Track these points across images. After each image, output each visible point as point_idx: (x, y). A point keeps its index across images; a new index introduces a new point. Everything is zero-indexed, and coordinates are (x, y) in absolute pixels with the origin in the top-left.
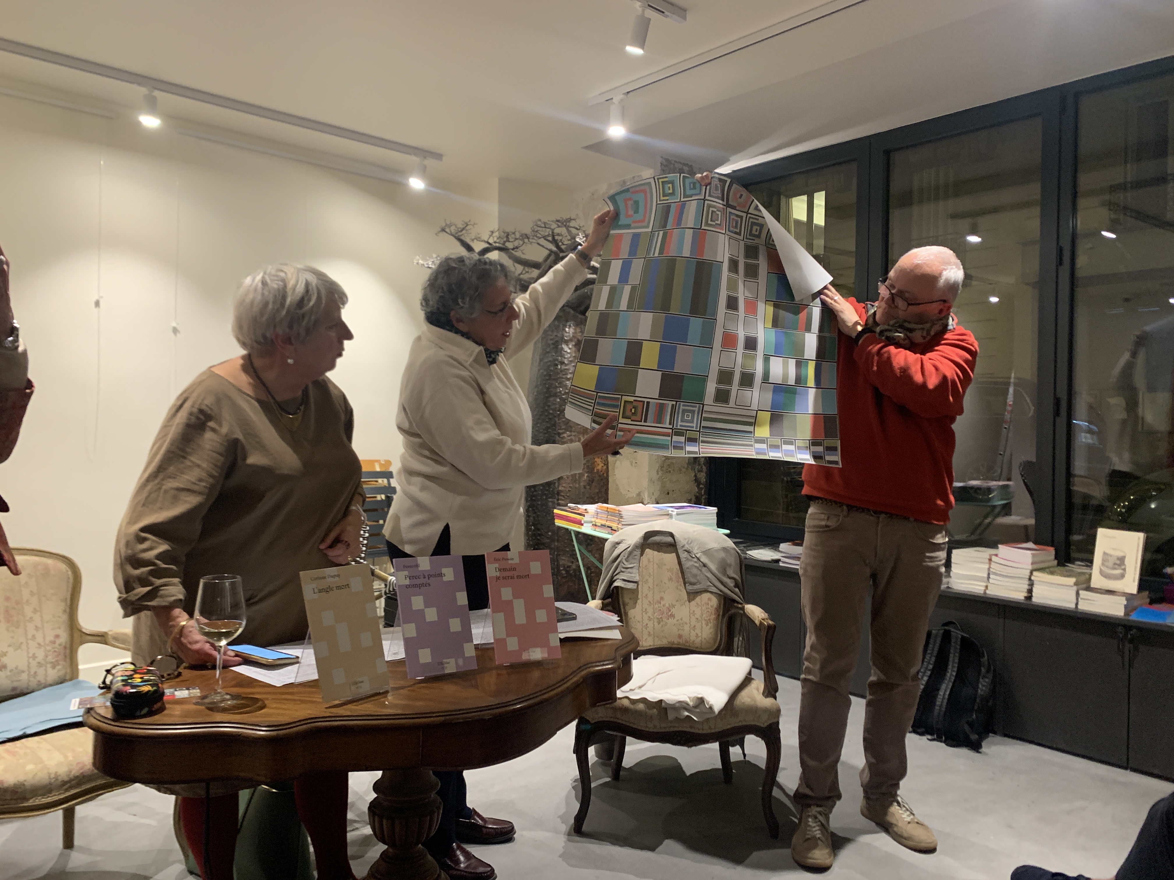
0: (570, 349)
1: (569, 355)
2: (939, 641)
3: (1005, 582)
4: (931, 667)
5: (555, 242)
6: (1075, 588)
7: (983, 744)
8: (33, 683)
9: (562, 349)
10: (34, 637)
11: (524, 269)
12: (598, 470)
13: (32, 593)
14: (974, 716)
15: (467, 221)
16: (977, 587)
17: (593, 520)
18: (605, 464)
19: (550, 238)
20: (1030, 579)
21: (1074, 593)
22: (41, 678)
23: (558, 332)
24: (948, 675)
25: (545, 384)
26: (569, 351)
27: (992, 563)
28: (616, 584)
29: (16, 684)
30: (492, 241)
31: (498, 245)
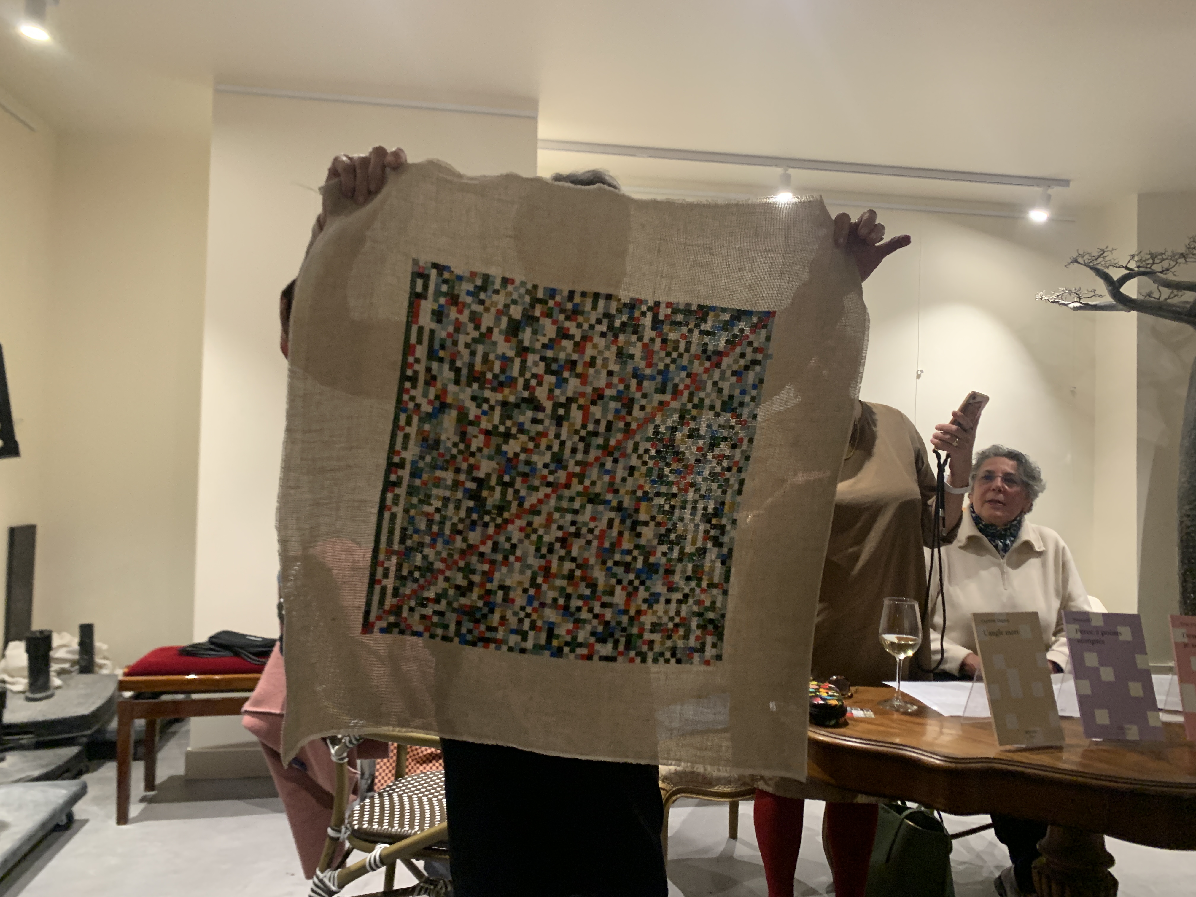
15: (1104, 247)
30: (1133, 265)
31: (1142, 269)
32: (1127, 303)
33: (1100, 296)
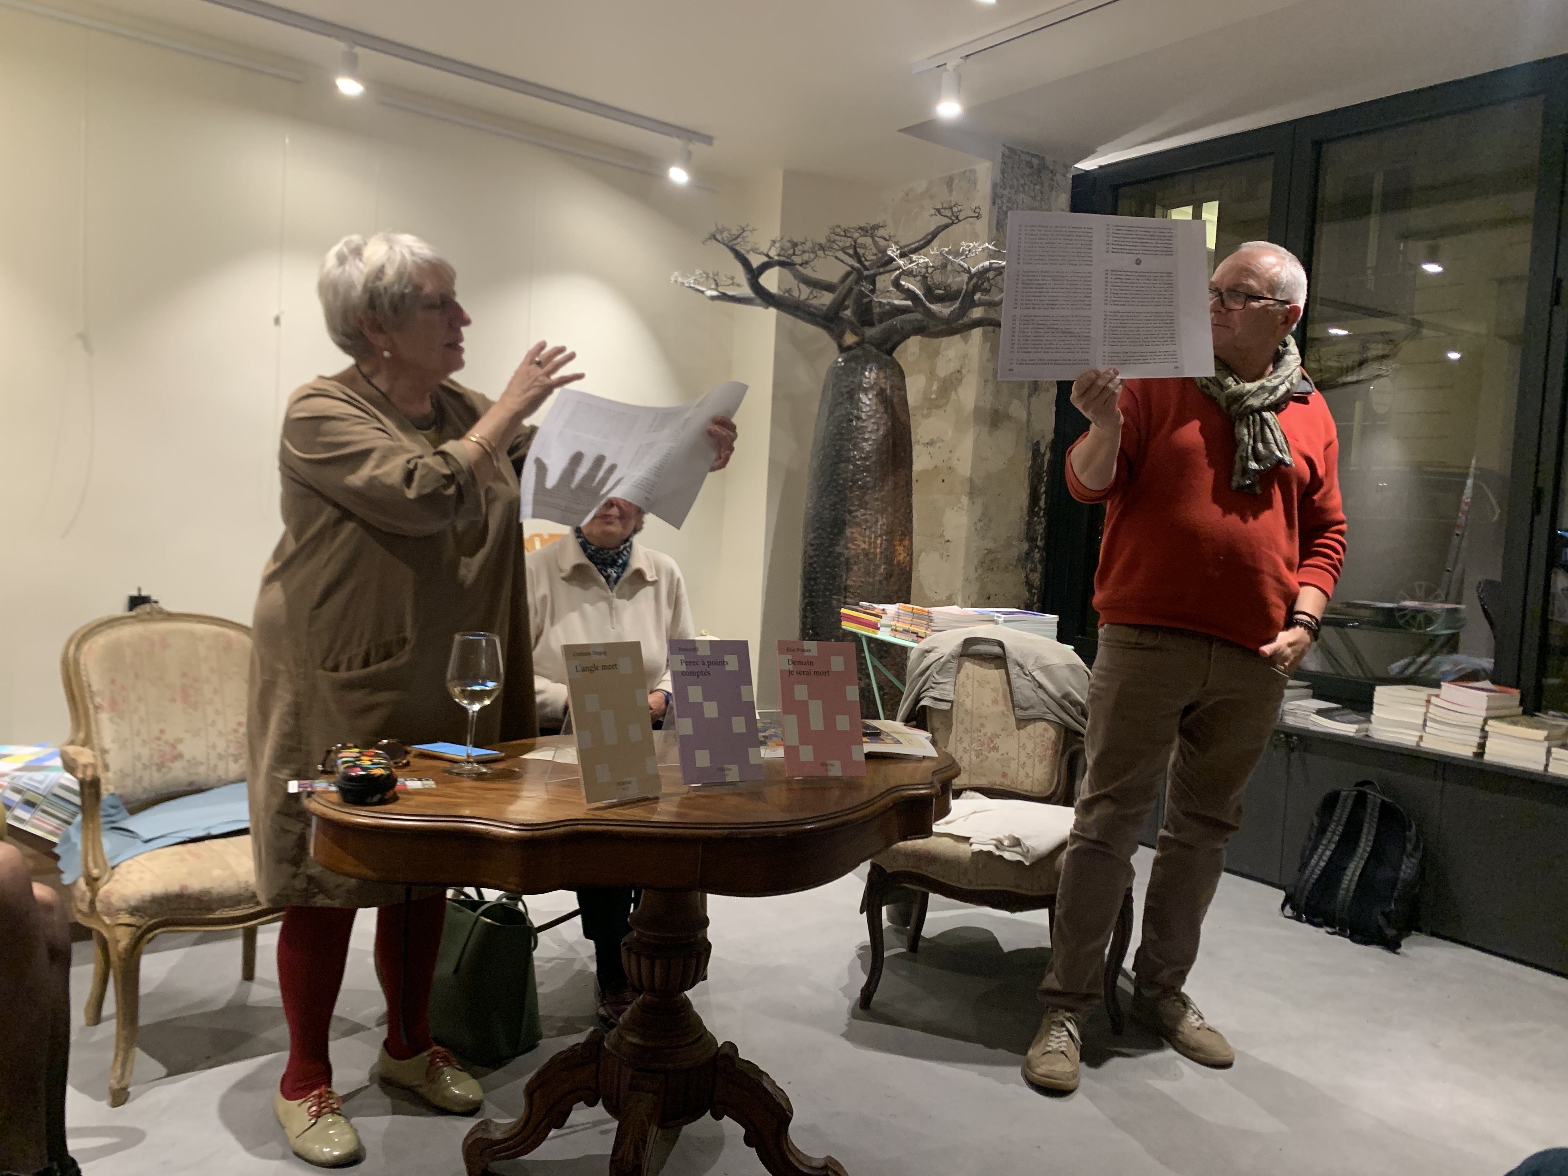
0: (869, 399)
1: (868, 409)
2: (1350, 803)
3: (1448, 732)
4: (1337, 838)
5: (857, 256)
6: (1546, 744)
7: (1403, 943)
8: (213, 778)
9: (859, 399)
10: (213, 723)
11: (812, 292)
12: (899, 561)
13: (212, 670)
14: (1393, 907)
15: (743, 225)
16: (1408, 738)
17: (893, 623)
18: (908, 555)
19: (851, 251)
20: (1483, 730)
21: (1544, 751)
22: (221, 772)
23: (855, 377)
24: (1360, 850)
25: (835, 445)
26: (868, 402)
27: (1431, 706)
28: (923, 703)
29: (193, 778)
30: (773, 253)
31: (783, 259)
32: (766, 298)
33: (738, 285)
